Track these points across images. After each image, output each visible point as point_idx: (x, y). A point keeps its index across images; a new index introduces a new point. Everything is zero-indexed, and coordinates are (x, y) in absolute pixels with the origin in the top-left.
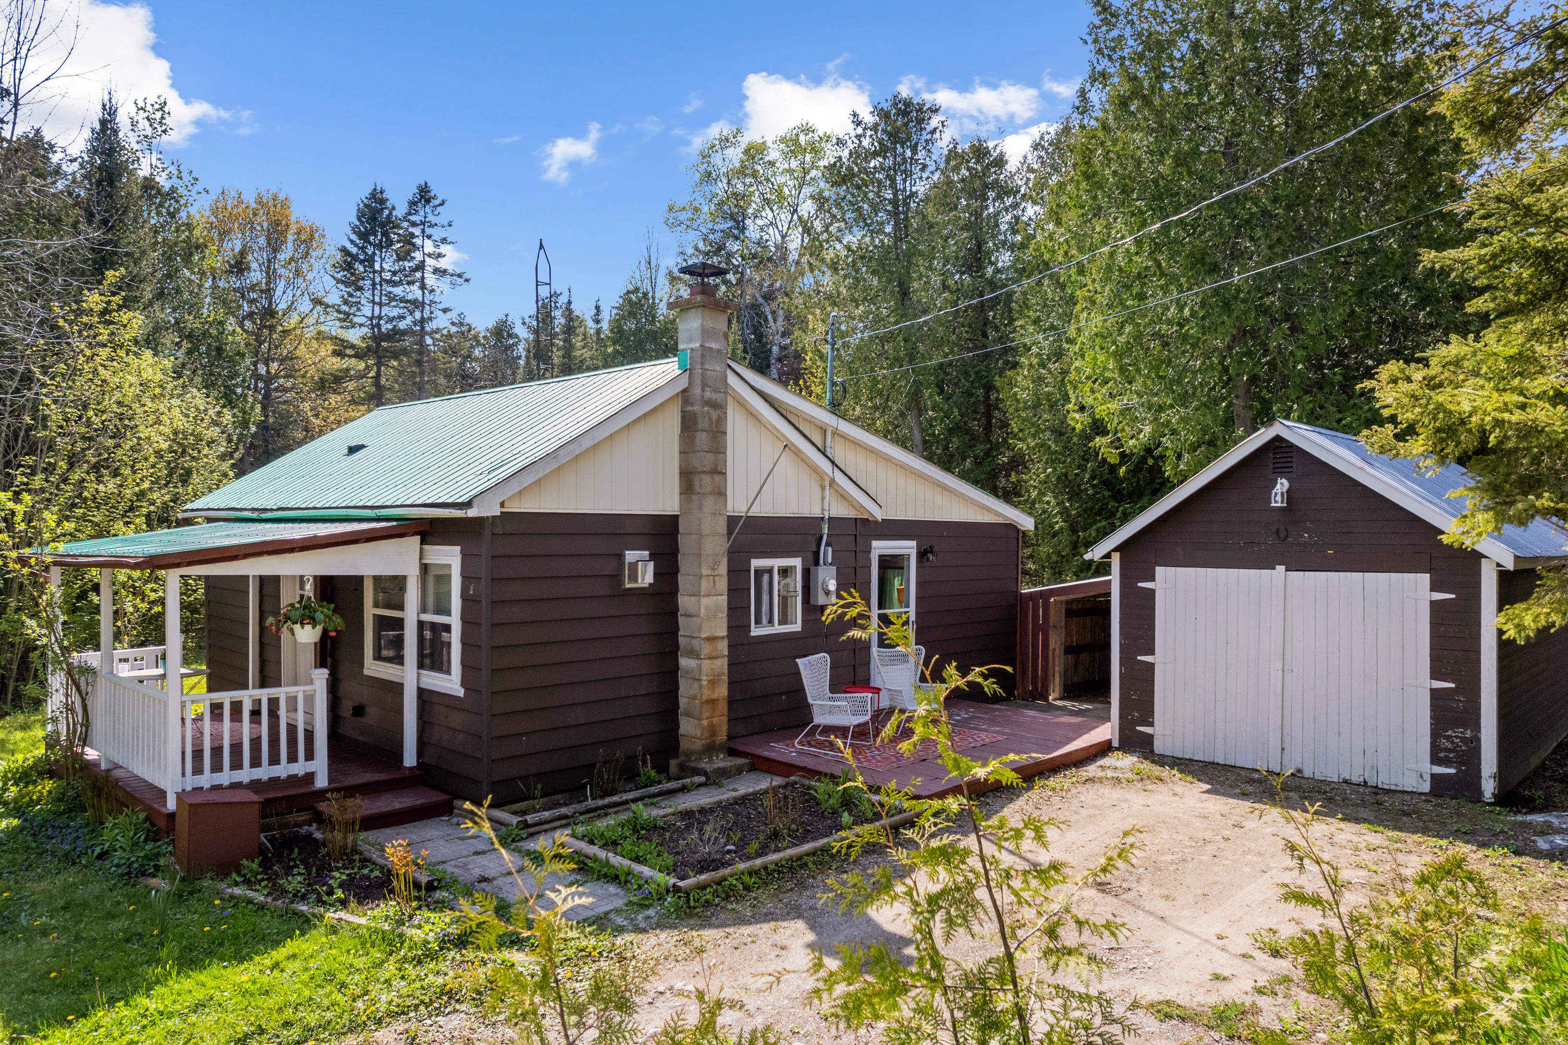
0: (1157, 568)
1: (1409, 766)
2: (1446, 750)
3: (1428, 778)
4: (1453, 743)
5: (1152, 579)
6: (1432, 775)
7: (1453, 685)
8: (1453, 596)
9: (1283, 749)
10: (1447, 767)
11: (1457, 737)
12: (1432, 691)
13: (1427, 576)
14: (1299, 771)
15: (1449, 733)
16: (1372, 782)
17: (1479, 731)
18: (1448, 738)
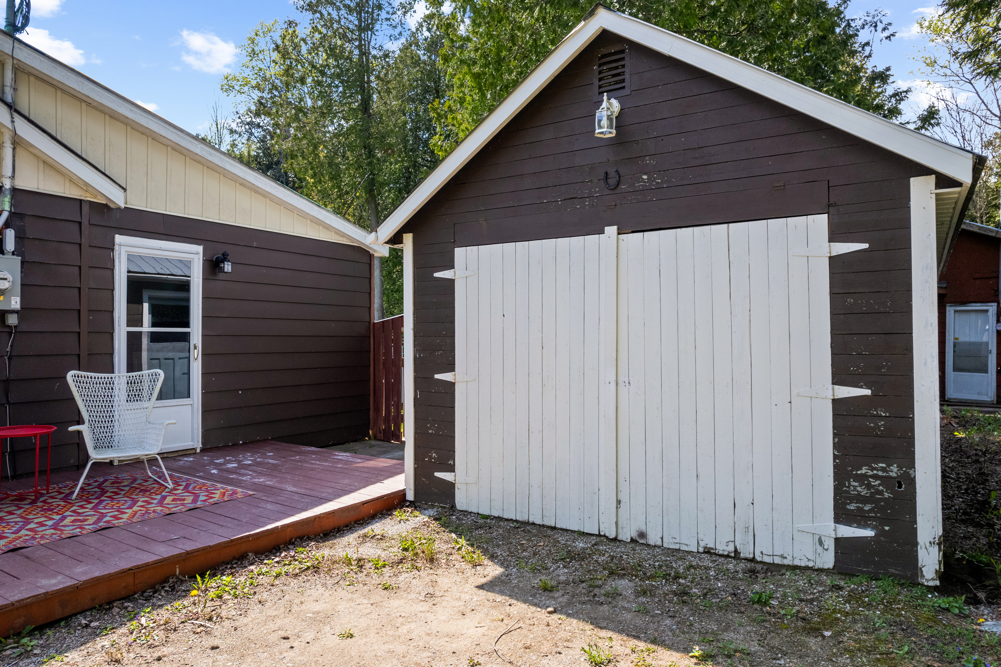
0: (457, 250)
1: (801, 526)
2: (859, 498)
3: (830, 544)
4: (869, 486)
5: (450, 265)
6: (837, 540)
7: (868, 392)
8: (865, 246)
9: (619, 502)
10: (860, 526)
11: (876, 477)
12: (836, 402)
13: (823, 219)
14: (642, 535)
15: (864, 470)
16: (746, 553)
17: (912, 465)
18: (862, 479)
